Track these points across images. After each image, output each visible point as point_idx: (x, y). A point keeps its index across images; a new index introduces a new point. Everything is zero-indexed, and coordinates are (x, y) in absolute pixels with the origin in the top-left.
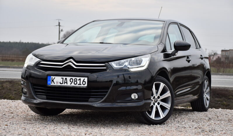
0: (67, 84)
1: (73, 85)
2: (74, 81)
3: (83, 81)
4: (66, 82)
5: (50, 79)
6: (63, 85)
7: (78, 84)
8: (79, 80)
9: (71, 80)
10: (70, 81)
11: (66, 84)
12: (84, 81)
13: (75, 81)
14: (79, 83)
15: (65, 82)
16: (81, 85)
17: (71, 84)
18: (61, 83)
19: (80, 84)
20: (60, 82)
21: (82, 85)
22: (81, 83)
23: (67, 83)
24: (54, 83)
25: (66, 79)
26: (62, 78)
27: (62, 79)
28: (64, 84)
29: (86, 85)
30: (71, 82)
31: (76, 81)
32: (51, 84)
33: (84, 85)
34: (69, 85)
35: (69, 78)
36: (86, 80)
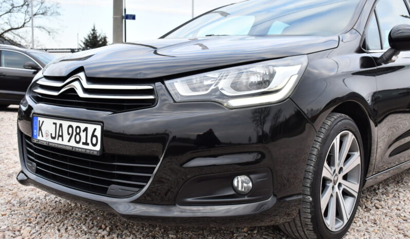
0: (63, 140)
1: (73, 143)
2: (75, 133)
3: (93, 135)
4: (60, 134)
5: (36, 124)
6: (55, 141)
7: (84, 144)
8: (84, 131)
9: (70, 131)
10: (69, 134)
11: (60, 138)
12: (95, 134)
13: (77, 134)
14: (85, 141)
15: (59, 136)
16: (88, 144)
17: (69, 141)
18: (53, 136)
19: (86, 143)
20: (51, 134)
21: (90, 147)
22: (89, 141)
23: (62, 136)
24: (43, 136)
25: (61, 125)
26: (54, 123)
27: (54, 125)
28: (58, 139)
29: (98, 148)
30: (69, 136)
31: (79, 134)
32: (38, 138)
33: (94, 145)
34: (65, 142)
35: (65, 124)
36: (98, 133)
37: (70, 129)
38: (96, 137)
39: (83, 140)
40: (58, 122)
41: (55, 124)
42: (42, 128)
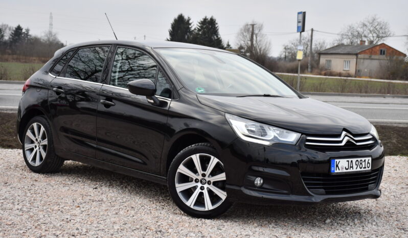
0: (353, 169)
1: (359, 169)
2: (359, 164)
3: (368, 163)
5: (334, 163)
6: (349, 170)
7: (364, 168)
9: (357, 163)
10: (356, 165)
11: (351, 168)
15: (351, 167)
18: (347, 168)
19: (365, 168)
21: (367, 169)
22: (366, 166)
23: (352, 167)
24: (339, 170)
29: (370, 168)
31: (361, 164)
32: (336, 171)
33: (368, 167)
34: (355, 170)
35: (354, 160)
36: (370, 162)
37: (357, 162)
38: (369, 163)
39: (364, 166)
40: (350, 160)
41: (348, 161)
42: (339, 165)
